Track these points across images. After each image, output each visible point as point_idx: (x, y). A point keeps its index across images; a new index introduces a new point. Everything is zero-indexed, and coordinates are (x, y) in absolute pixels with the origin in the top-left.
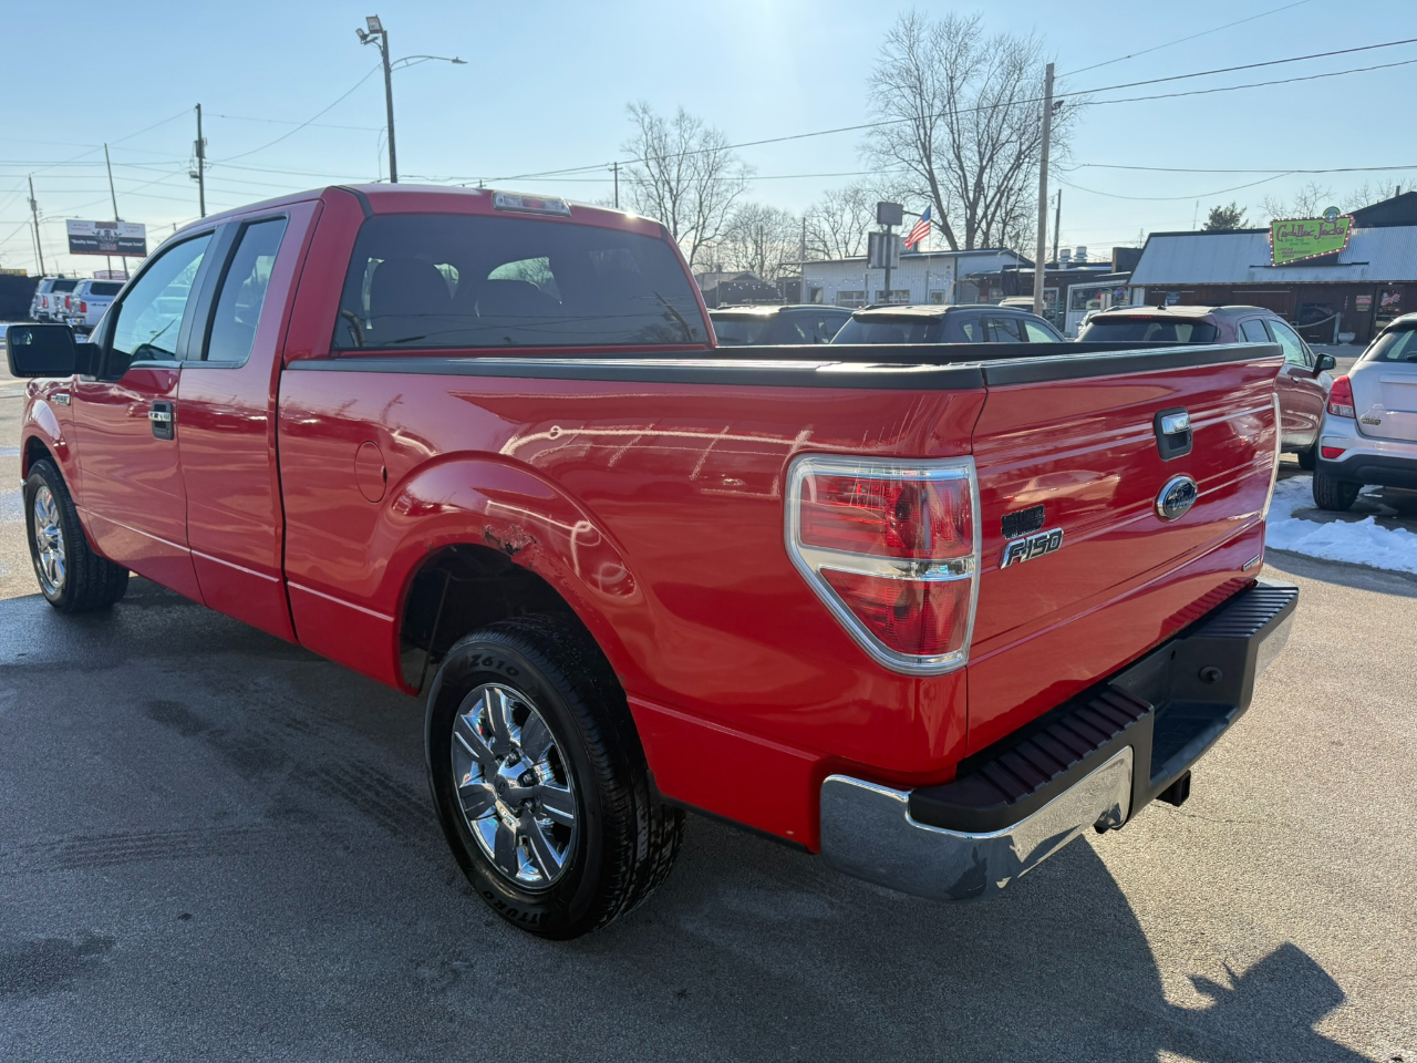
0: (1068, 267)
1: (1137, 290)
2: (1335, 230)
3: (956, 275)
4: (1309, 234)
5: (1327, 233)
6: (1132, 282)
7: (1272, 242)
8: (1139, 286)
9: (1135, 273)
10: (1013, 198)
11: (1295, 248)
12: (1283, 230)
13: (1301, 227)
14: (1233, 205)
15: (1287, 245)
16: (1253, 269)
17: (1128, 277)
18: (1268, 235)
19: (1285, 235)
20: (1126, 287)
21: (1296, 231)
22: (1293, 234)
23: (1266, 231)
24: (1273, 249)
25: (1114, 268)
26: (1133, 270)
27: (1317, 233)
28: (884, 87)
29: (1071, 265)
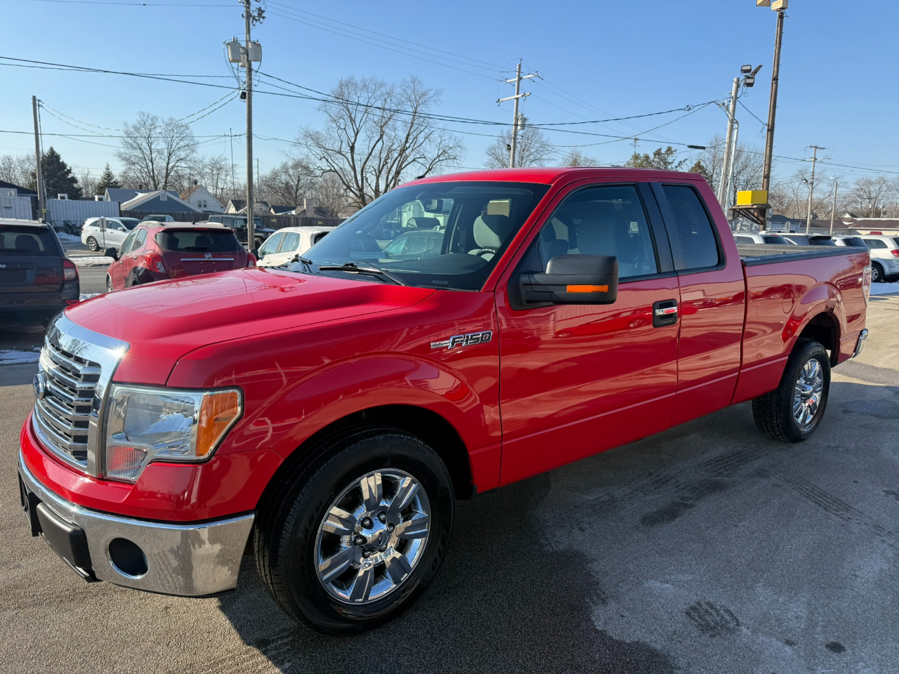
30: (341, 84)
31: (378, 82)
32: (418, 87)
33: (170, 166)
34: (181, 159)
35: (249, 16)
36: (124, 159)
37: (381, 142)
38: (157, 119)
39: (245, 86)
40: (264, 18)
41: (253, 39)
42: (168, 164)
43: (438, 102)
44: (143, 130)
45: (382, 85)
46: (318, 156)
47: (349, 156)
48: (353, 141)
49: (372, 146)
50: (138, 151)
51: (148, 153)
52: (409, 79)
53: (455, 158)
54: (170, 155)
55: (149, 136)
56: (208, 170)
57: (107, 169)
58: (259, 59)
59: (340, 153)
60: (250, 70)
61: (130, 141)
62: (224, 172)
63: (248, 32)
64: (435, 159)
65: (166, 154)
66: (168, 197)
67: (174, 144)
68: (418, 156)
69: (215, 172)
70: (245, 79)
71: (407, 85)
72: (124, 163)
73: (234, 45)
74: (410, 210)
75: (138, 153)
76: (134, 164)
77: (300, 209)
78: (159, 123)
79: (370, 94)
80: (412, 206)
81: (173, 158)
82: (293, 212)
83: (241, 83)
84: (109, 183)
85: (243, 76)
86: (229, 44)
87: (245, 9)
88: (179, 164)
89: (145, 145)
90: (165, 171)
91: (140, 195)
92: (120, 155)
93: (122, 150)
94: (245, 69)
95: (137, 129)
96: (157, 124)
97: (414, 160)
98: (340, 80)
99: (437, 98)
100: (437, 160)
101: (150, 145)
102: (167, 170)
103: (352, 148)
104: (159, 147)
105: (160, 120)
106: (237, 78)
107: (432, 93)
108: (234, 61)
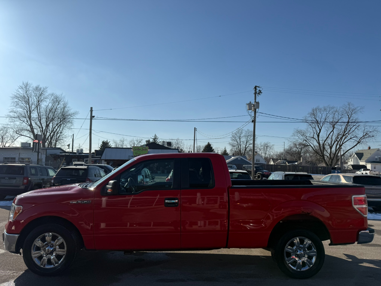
0: (79, 154)
1: (102, 161)
2: (145, 149)
3: (46, 154)
4: (140, 150)
5: (144, 150)
6: (102, 158)
7: (133, 151)
8: (103, 160)
9: (102, 157)
10: (58, 135)
11: (138, 153)
12: (135, 148)
13: (139, 148)
14: (107, 140)
15: (136, 152)
16: (129, 157)
17: (101, 157)
18: (132, 149)
19: (135, 150)
20: (100, 160)
21: (138, 149)
22: (137, 150)
23: (132, 148)
24: (133, 153)
25: (95, 155)
26: (102, 156)
27: (142, 150)
28: (16, 100)
29: (79, 153)
30: (313, 110)
31: (331, 107)
32: (351, 107)
33: (246, 147)
34: (251, 144)
35: (255, 93)
36: (231, 145)
37: (332, 132)
38: (243, 130)
39: (253, 118)
40: (261, 93)
41: (257, 101)
42: (246, 146)
43: (362, 112)
44: (238, 135)
45: (333, 108)
46: (302, 140)
47: (317, 139)
48: (318, 132)
49: (328, 134)
50: (236, 142)
51: (239, 142)
52: (347, 104)
53: (373, 136)
54: (247, 142)
55: (240, 136)
56: (263, 147)
57: (225, 148)
58: (258, 108)
59: (313, 138)
60: (255, 112)
61: (234, 138)
62: (269, 148)
63: (255, 99)
64: (362, 137)
65: (245, 142)
66: (241, 158)
67: (248, 139)
68: (353, 136)
69: (265, 148)
70: (253, 115)
71: (345, 106)
72: (230, 146)
73: (250, 104)
74: (351, 161)
75: (236, 143)
76: (234, 146)
77: (299, 162)
78: (244, 132)
79: (327, 112)
80: (353, 159)
81: (248, 144)
82: (296, 163)
83: (252, 117)
84: (225, 153)
85: (253, 114)
86: (248, 104)
87: (254, 91)
88: (250, 146)
89: (238, 140)
90: (244, 149)
91: (233, 157)
92: (230, 144)
93: (231, 142)
94: (253, 112)
95: (236, 134)
96: (243, 132)
97: (351, 139)
98: (313, 108)
99: (362, 110)
100: (363, 138)
101: (240, 139)
102: (245, 148)
103: (318, 136)
104: (243, 140)
105: (244, 130)
106: (251, 115)
107: (359, 108)
108: (249, 109)
